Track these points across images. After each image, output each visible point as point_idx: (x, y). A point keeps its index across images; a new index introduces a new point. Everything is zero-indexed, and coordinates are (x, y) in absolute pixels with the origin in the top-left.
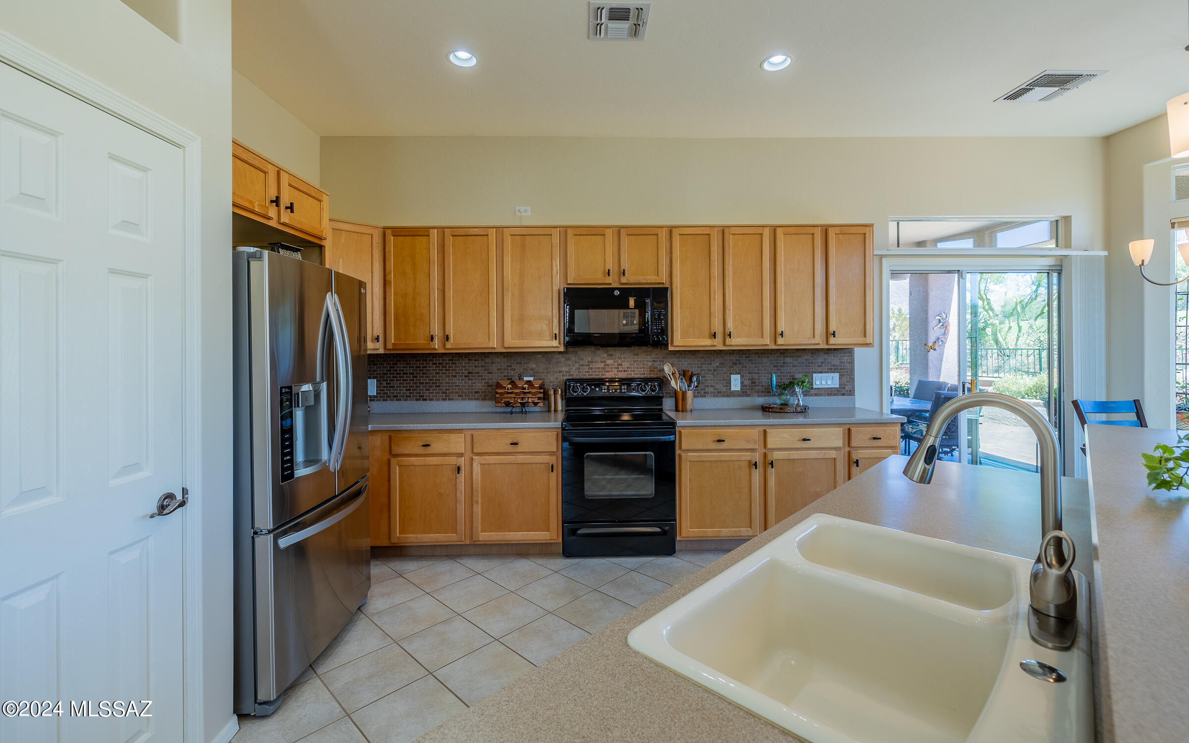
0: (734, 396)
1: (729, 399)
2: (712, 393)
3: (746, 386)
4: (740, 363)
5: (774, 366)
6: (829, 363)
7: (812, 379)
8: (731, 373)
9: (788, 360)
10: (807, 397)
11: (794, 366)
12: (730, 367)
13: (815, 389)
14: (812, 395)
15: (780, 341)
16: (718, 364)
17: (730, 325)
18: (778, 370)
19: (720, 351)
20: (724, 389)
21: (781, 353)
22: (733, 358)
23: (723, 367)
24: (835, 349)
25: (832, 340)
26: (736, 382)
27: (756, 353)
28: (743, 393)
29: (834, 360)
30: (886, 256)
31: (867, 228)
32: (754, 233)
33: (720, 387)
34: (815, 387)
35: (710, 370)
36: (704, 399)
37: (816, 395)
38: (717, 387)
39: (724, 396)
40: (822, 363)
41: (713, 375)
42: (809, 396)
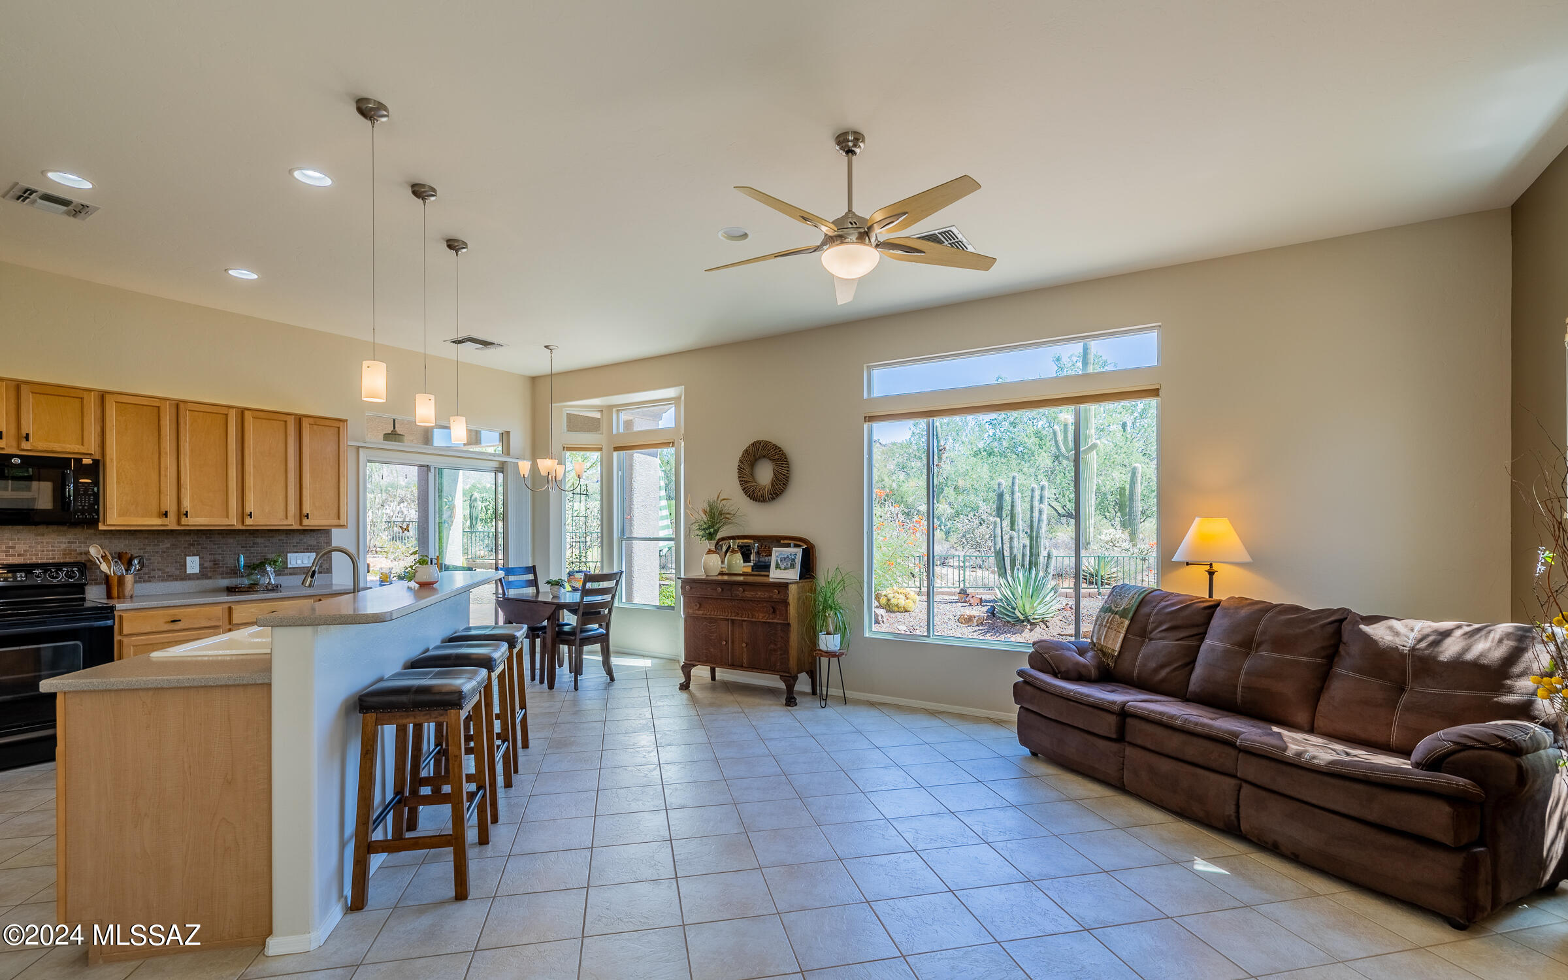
0: (190, 579)
1: (184, 582)
2: (159, 577)
3: (206, 568)
4: (199, 544)
5: (242, 547)
6: (304, 543)
7: (287, 558)
8: (186, 555)
9: (259, 540)
10: (281, 577)
11: (266, 547)
12: (185, 548)
13: (290, 568)
14: (287, 574)
15: (248, 521)
16: (169, 545)
17: (187, 504)
18: (248, 550)
19: (172, 531)
20: (178, 572)
21: (250, 534)
22: (189, 538)
23: (176, 549)
24: (311, 530)
25: (306, 522)
26: (193, 564)
27: (219, 534)
28: (203, 574)
29: (311, 540)
30: (362, 447)
31: (341, 423)
32: (219, 413)
33: (171, 570)
34: (289, 566)
35: (157, 552)
36: (148, 584)
37: (291, 574)
38: (167, 570)
39: (177, 580)
40: (297, 543)
41: (162, 557)
42: (283, 575)
